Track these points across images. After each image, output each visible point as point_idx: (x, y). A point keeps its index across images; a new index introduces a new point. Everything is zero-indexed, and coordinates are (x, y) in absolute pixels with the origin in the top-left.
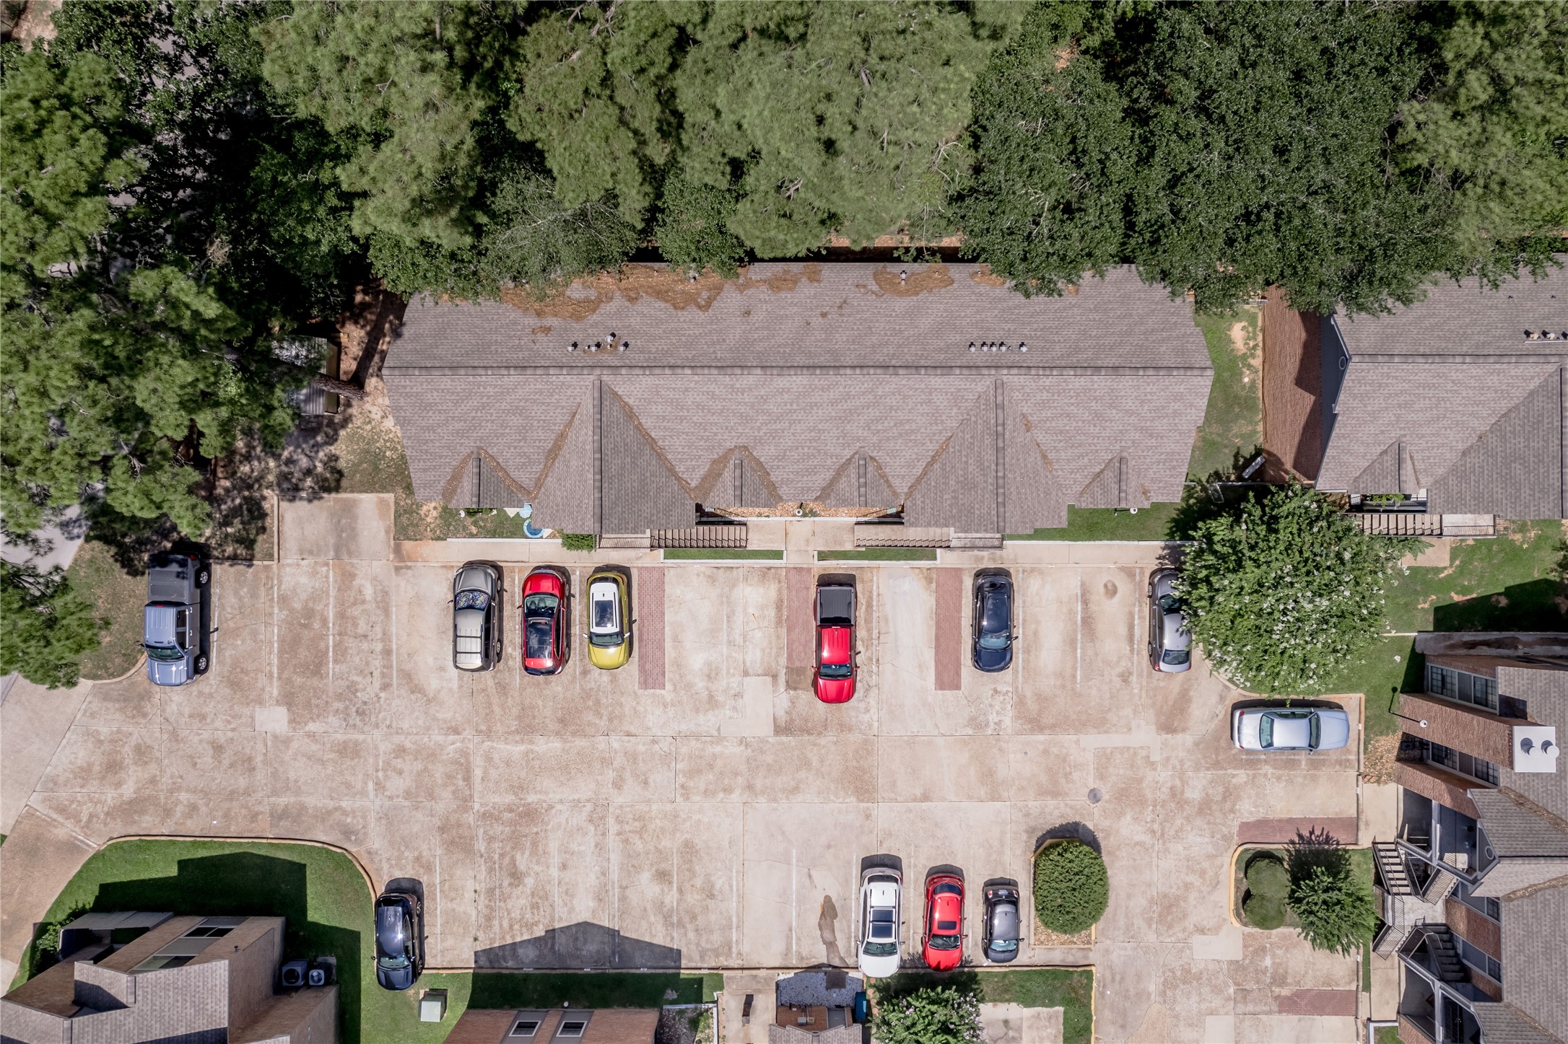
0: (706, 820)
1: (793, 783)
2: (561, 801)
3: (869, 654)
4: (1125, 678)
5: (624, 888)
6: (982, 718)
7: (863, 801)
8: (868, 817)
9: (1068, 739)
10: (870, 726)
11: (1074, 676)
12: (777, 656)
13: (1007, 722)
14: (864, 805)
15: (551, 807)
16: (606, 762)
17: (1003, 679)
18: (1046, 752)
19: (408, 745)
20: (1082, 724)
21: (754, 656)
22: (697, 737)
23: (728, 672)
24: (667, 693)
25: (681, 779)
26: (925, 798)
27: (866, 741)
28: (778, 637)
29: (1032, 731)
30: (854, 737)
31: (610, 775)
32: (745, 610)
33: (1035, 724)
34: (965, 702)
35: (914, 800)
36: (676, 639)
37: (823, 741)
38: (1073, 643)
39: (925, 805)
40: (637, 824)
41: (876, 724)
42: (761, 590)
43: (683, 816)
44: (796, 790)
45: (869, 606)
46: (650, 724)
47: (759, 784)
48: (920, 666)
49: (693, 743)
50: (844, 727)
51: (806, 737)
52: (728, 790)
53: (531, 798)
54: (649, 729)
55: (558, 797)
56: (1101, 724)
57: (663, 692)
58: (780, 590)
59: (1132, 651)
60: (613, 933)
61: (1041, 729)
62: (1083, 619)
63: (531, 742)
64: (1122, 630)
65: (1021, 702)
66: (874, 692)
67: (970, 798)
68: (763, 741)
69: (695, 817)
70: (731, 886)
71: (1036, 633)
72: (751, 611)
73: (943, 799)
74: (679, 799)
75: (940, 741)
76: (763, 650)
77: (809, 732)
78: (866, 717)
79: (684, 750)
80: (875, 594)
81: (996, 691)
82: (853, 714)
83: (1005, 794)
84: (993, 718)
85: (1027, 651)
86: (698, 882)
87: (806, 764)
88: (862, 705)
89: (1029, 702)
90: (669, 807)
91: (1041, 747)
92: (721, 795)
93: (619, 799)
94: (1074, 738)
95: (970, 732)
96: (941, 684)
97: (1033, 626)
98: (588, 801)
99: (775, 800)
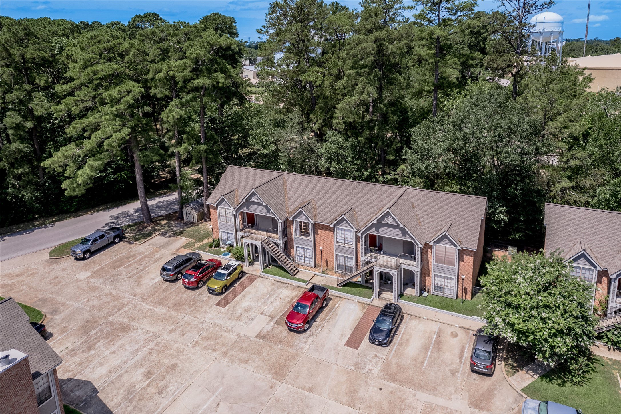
0: (193, 358)
1: (247, 358)
2: (143, 329)
3: (320, 323)
4: (454, 373)
5: (126, 371)
6: (362, 365)
7: (275, 379)
8: (272, 387)
9: (409, 392)
10: (302, 349)
11: (423, 363)
12: (280, 312)
13: (376, 371)
14: (275, 381)
15: (137, 329)
16: (176, 322)
17: (382, 352)
18: (393, 393)
19: (114, 294)
20: (420, 386)
21: (270, 309)
22: (221, 327)
23: (255, 311)
24: (223, 310)
25: (199, 339)
26: (310, 390)
27: (296, 354)
28: (285, 307)
29: (389, 380)
30: (292, 351)
31: (173, 327)
32: (279, 295)
33: (392, 377)
34: (357, 355)
35: (303, 389)
36: (244, 296)
37: (275, 347)
38: (427, 349)
39: (307, 393)
40: (162, 348)
41: (305, 349)
42: (290, 292)
43: (185, 353)
44: (246, 362)
45: (332, 308)
46: (207, 317)
47: (231, 353)
48: (342, 335)
49: (217, 329)
50: (289, 345)
51: (269, 343)
52: (214, 350)
53: (133, 324)
54: (205, 318)
55: (144, 327)
56: (432, 389)
57: (223, 309)
58: (297, 294)
59: (461, 362)
60: (96, 391)
61: (394, 381)
62: (435, 341)
63: (156, 307)
64: (457, 352)
65: (388, 364)
66: (313, 337)
67: (336, 400)
68: (248, 338)
69: (189, 355)
70: (174, 392)
71: (408, 340)
72: (281, 296)
73: (320, 394)
74: (191, 345)
75: (334, 367)
76: (275, 309)
77: (271, 342)
78: (303, 345)
79: (211, 329)
80: (337, 306)
81: (376, 356)
82: (298, 342)
83: (358, 406)
84: (369, 366)
85: (400, 345)
86: (161, 384)
87: (260, 353)
88: (305, 340)
89: (392, 366)
90: (183, 347)
91: (391, 390)
92: (210, 351)
93: (166, 337)
94: (413, 392)
95: (353, 368)
96: (349, 344)
97: (408, 337)
98: (153, 333)
99: (232, 363)
